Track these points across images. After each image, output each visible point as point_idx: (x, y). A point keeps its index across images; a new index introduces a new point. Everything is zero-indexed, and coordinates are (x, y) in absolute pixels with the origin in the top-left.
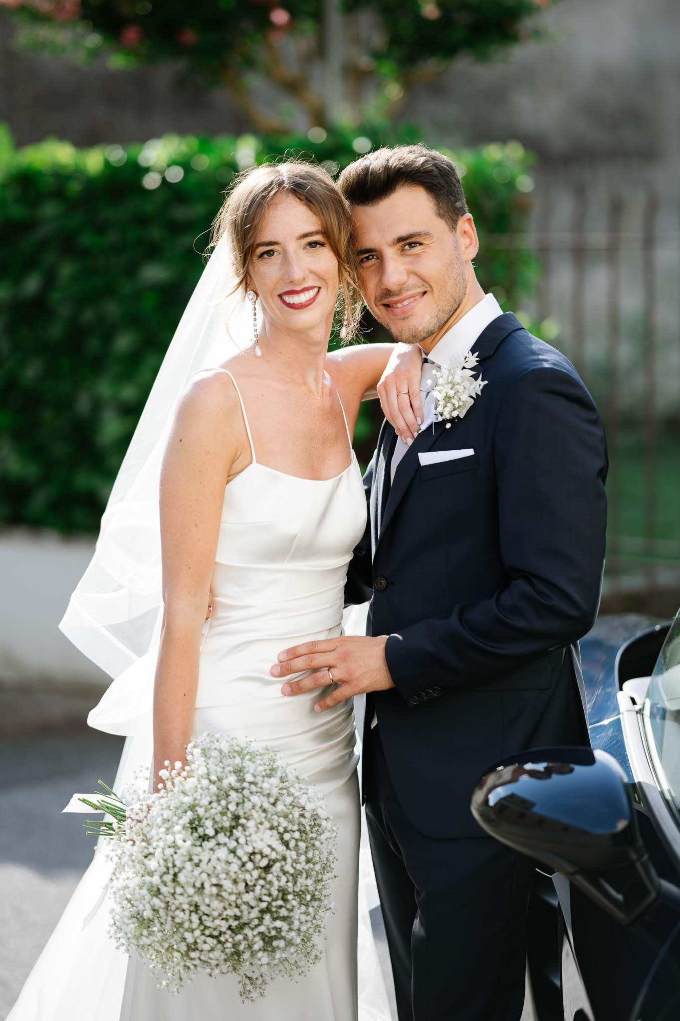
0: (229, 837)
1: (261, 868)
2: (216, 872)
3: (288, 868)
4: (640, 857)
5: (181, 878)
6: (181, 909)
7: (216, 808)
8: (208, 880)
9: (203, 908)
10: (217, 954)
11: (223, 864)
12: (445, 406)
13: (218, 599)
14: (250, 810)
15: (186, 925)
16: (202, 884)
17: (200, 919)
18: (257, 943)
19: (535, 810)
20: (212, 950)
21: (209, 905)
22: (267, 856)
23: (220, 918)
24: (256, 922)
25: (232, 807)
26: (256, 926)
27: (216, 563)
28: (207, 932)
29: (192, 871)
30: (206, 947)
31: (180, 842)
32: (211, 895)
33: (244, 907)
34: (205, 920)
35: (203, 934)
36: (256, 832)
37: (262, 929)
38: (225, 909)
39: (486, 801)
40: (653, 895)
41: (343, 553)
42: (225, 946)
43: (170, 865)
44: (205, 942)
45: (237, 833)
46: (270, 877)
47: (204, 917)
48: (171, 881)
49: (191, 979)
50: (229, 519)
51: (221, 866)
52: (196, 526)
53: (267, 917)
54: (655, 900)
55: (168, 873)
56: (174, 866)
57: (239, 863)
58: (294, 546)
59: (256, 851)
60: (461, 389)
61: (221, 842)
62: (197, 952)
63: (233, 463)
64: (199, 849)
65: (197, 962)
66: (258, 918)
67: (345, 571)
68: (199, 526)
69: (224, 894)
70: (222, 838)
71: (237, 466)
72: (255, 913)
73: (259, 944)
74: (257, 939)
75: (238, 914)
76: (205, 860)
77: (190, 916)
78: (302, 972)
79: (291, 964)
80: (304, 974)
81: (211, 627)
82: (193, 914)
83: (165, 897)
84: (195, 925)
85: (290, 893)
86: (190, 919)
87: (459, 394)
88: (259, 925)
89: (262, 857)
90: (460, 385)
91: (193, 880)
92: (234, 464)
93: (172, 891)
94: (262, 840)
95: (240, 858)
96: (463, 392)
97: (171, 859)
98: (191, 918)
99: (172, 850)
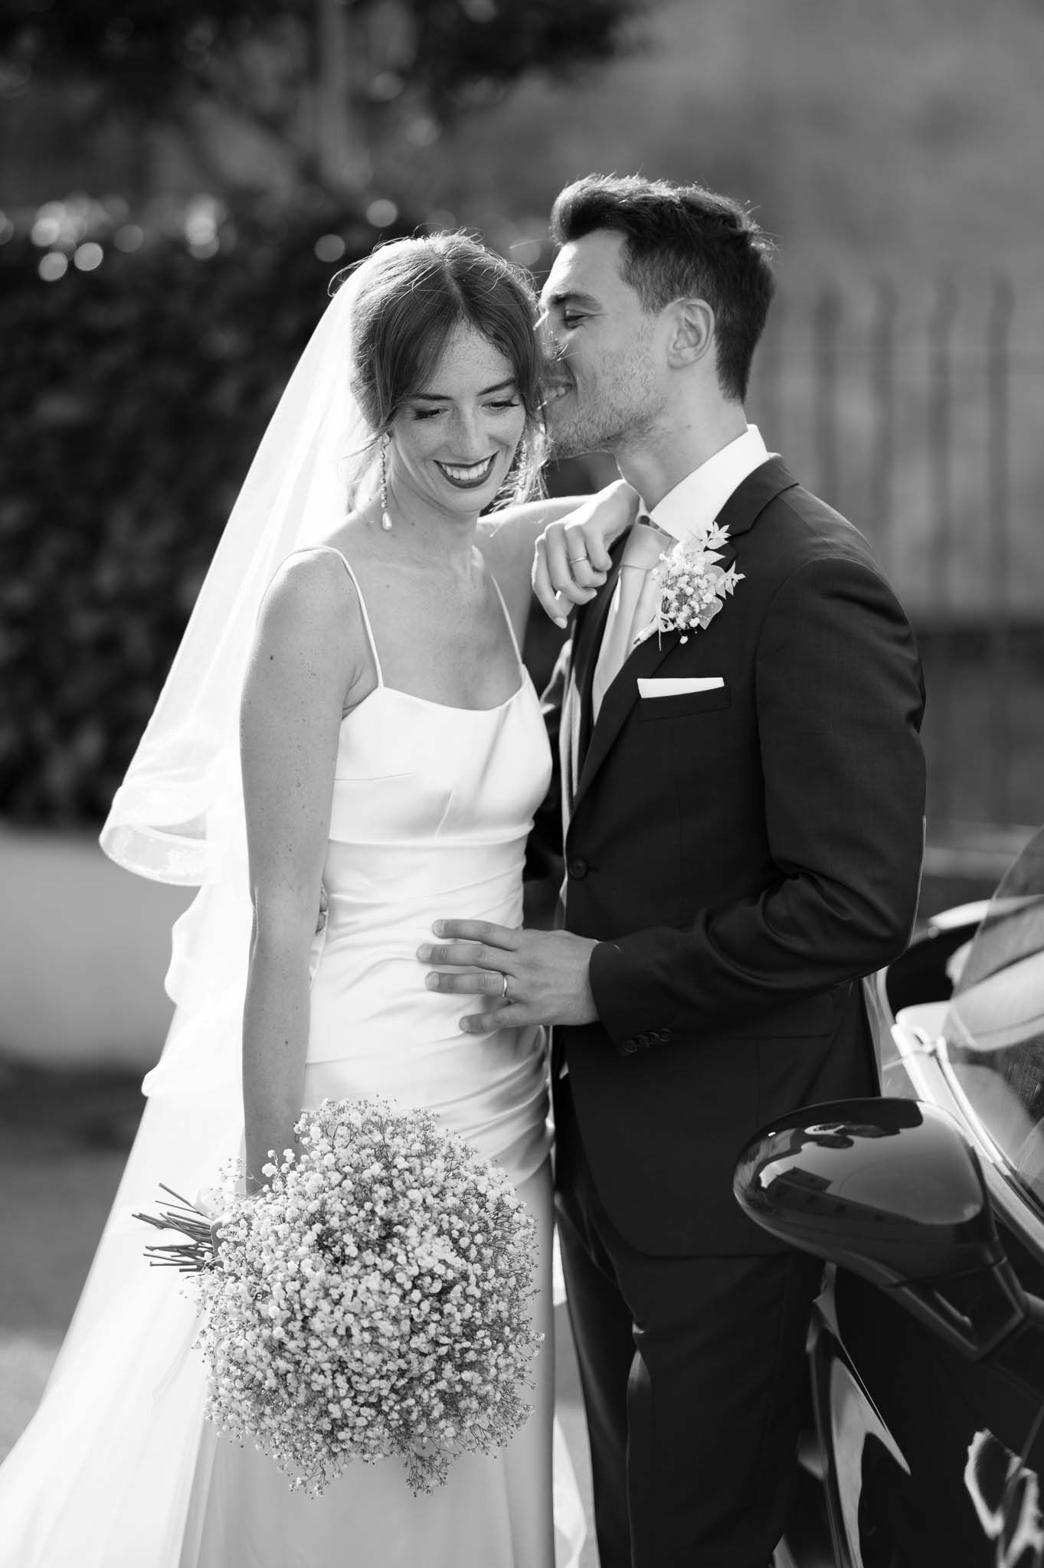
0: (379, 1255)
1: (432, 1295)
2: (366, 1309)
3: (473, 1290)
4: (998, 1260)
5: (316, 1324)
6: (319, 1370)
7: (357, 1215)
8: (356, 1323)
9: (353, 1366)
10: (378, 1430)
11: (376, 1297)
12: (679, 610)
13: (335, 896)
14: (407, 1211)
15: (330, 1393)
16: (348, 1329)
17: (349, 1381)
18: (436, 1408)
19: (831, 1190)
20: (370, 1425)
21: (358, 1360)
22: (440, 1276)
23: (378, 1376)
24: (432, 1375)
25: (381, 1210)
26: (432, 1382)
27: (330, 841)
28: (361, 1400)
29: (332, 1312)
30: (361, 1422)
31: (307, 1271)
32: (363, 1345)
33: (412, 1356)
34: (357, 1382)
35: (356, 1403)
36: (420, 1244)
37: (442, 1385)
38: (384, 1362)
39: (757, 1181)
40: (1020, 1315)
41: (517, 819)
42: (390, 1418)
43: (297, 1306)
44: (358, 1415)
45: (393, 1247)
46: (448, 1308)
47: (355, 1378)
48: (300, 1331)
49: (340, 1472)
50: (347, 775)
51: (374, 1300)
52: (299, 785)
53: (448, 1368)
54: (1022, 1322)
55: (295, 1319)
56: (303, 1307)
57: (400, 1292)
58: (448, 810)
59: (423, 1271)
60: (703, 583)
61: (368, 1263)
62: (346, 1429)
63: (350, 688)
64: (336, 1279)
65: (348, 1445)
66: (434, 1369)
67: (522, 846)
68: (302, 786)
69: (382, 1341)
70: (369, 1257)
71: (357, 693)
72: (429, 1363)
73: (439, 1409)
74: (435, 1401)
75: (404, 1366)
76: (349, 1293)
77: (334, 1378)
78: (502, 1440)
79: (483, 1430)
80: (504, 1444)
81: (328, 940)
82: (338, 1375)
83: (293, 1355)
84: (343, 1392)
85: (479, 1328)
86: (334, 1384)
87: (701, 592)
88: (437, 1381)
89: (433, 1278)
90: (701, 578)
91: (333, 1326)
92: (352, 690)
93: (303, 1345)
94: (430, 1254)
95: (400, 1285)
96: (706, 588)
97: (296, 1297)
98: (335, 1381)
99: (297, 1285)
